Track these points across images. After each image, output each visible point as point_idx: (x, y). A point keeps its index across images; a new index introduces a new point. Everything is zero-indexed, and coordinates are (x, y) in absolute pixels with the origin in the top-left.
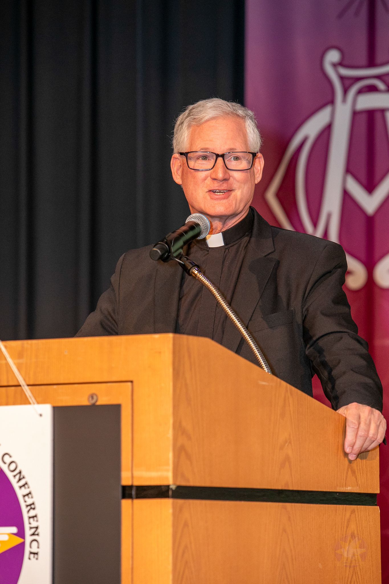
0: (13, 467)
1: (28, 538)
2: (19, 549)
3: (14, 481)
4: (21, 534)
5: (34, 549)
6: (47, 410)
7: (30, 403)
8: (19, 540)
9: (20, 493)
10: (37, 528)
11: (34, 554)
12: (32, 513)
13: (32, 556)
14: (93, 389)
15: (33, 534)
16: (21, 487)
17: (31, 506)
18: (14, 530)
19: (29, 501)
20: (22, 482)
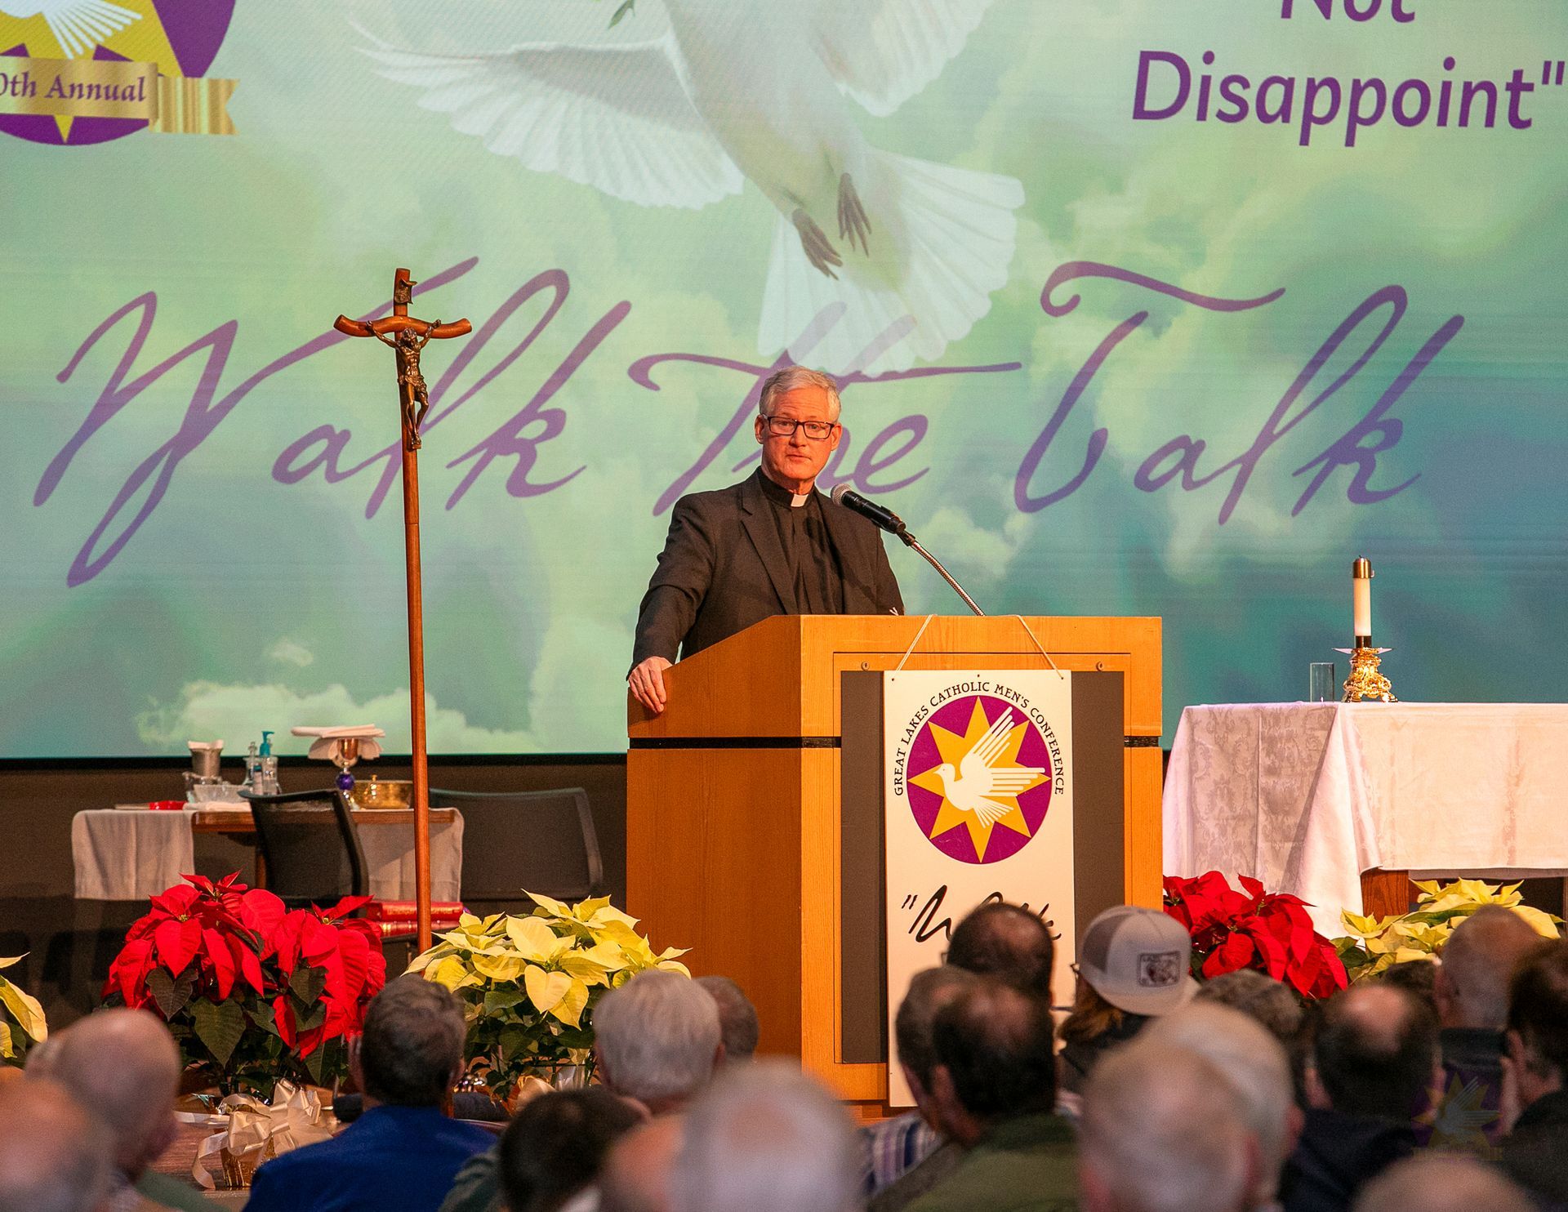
0: (1040, 719)
1: (1054, 777)
2: (1048, 785)
3: (1041, 731)
4: (1048, 773)
5: (1060, 786)
6: (1067, 674)
7: (1053, 669)
8: (1047, 779)
9: (1047, 741)
10: (1062, 769)
11: (1060, 789)
12: (1057, 757)
13: (1058, 791)
14: (1100, 658)
15: (1058, 774)
16: (1047, 736)
17: (1057, 752)
18: (1043, 770)
19: (1055, 748)
20: (1048, 733)
